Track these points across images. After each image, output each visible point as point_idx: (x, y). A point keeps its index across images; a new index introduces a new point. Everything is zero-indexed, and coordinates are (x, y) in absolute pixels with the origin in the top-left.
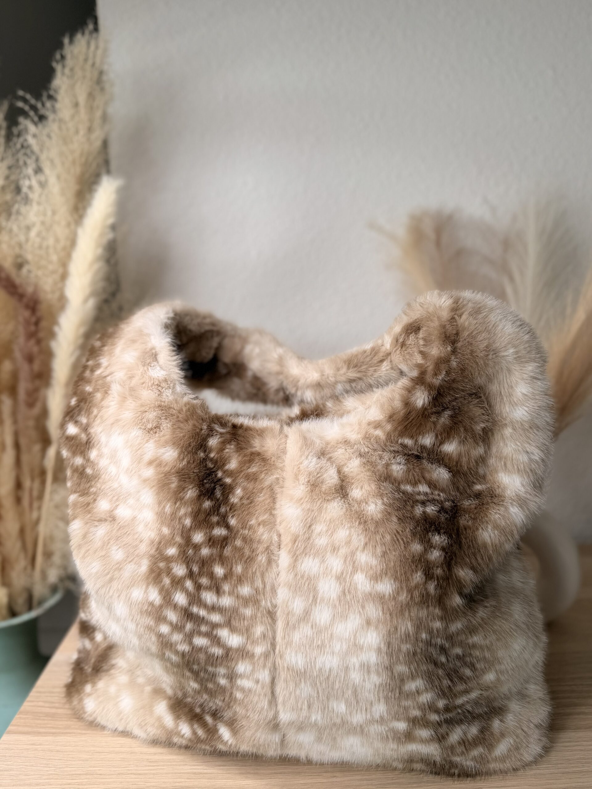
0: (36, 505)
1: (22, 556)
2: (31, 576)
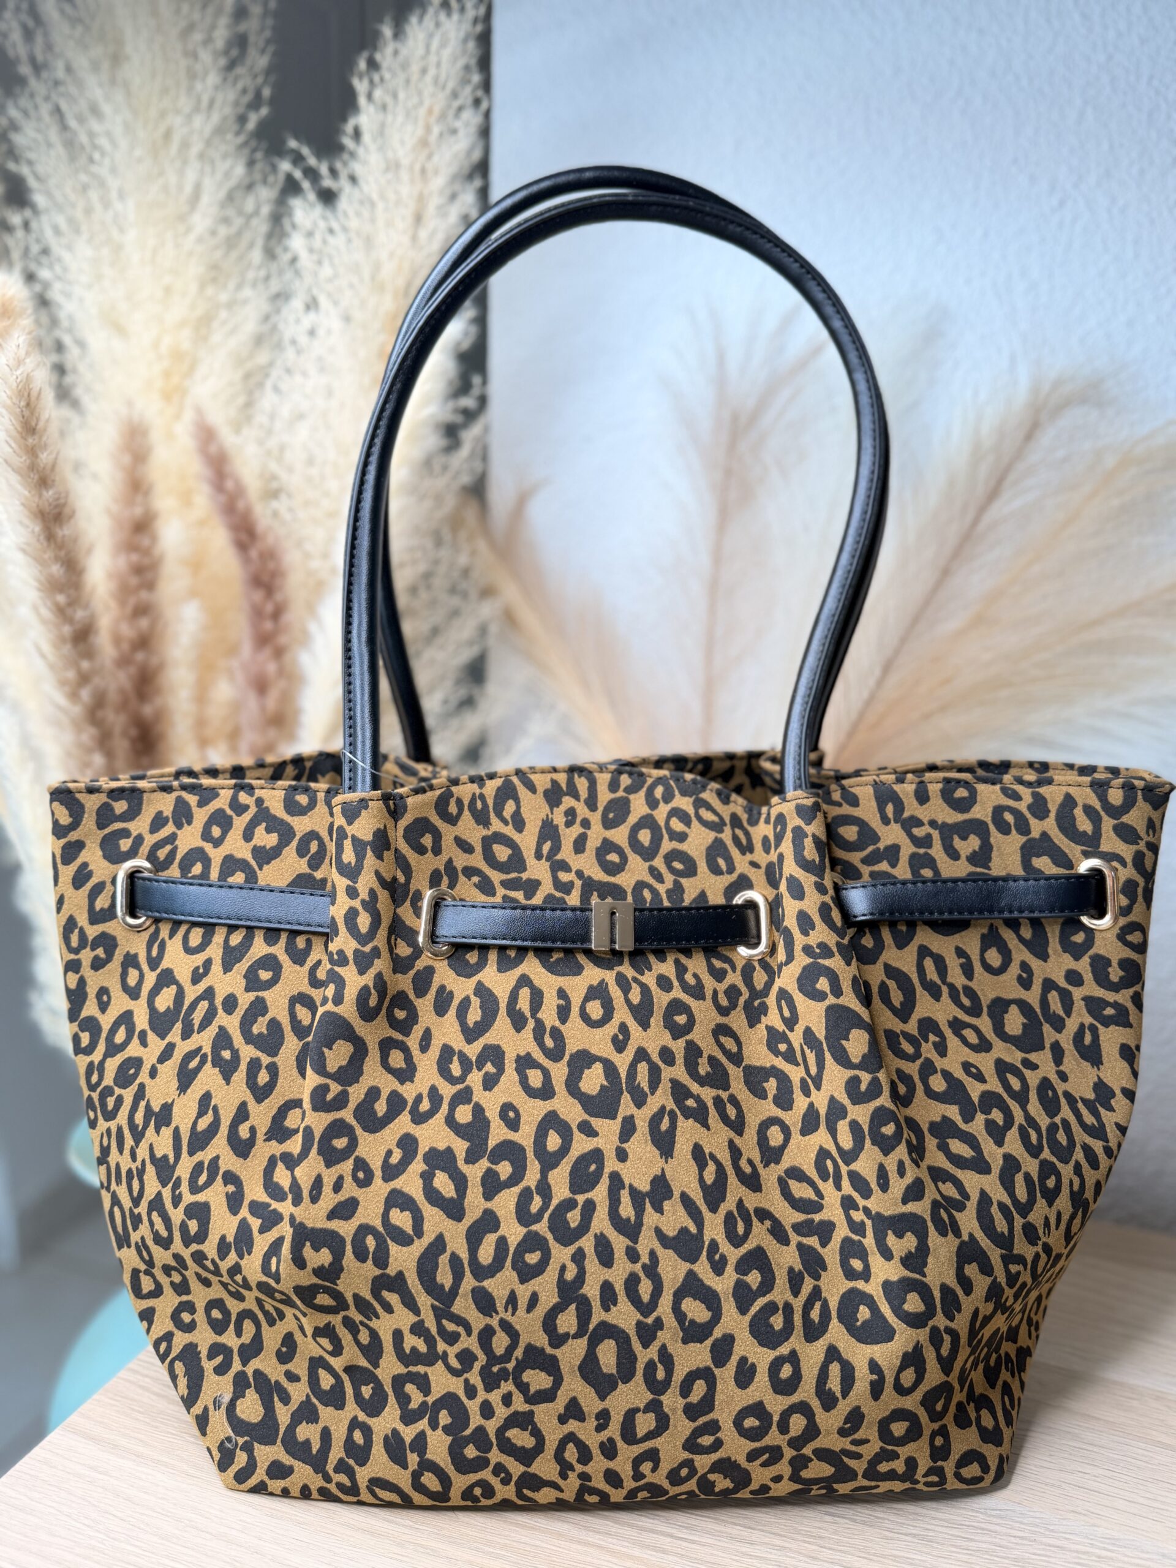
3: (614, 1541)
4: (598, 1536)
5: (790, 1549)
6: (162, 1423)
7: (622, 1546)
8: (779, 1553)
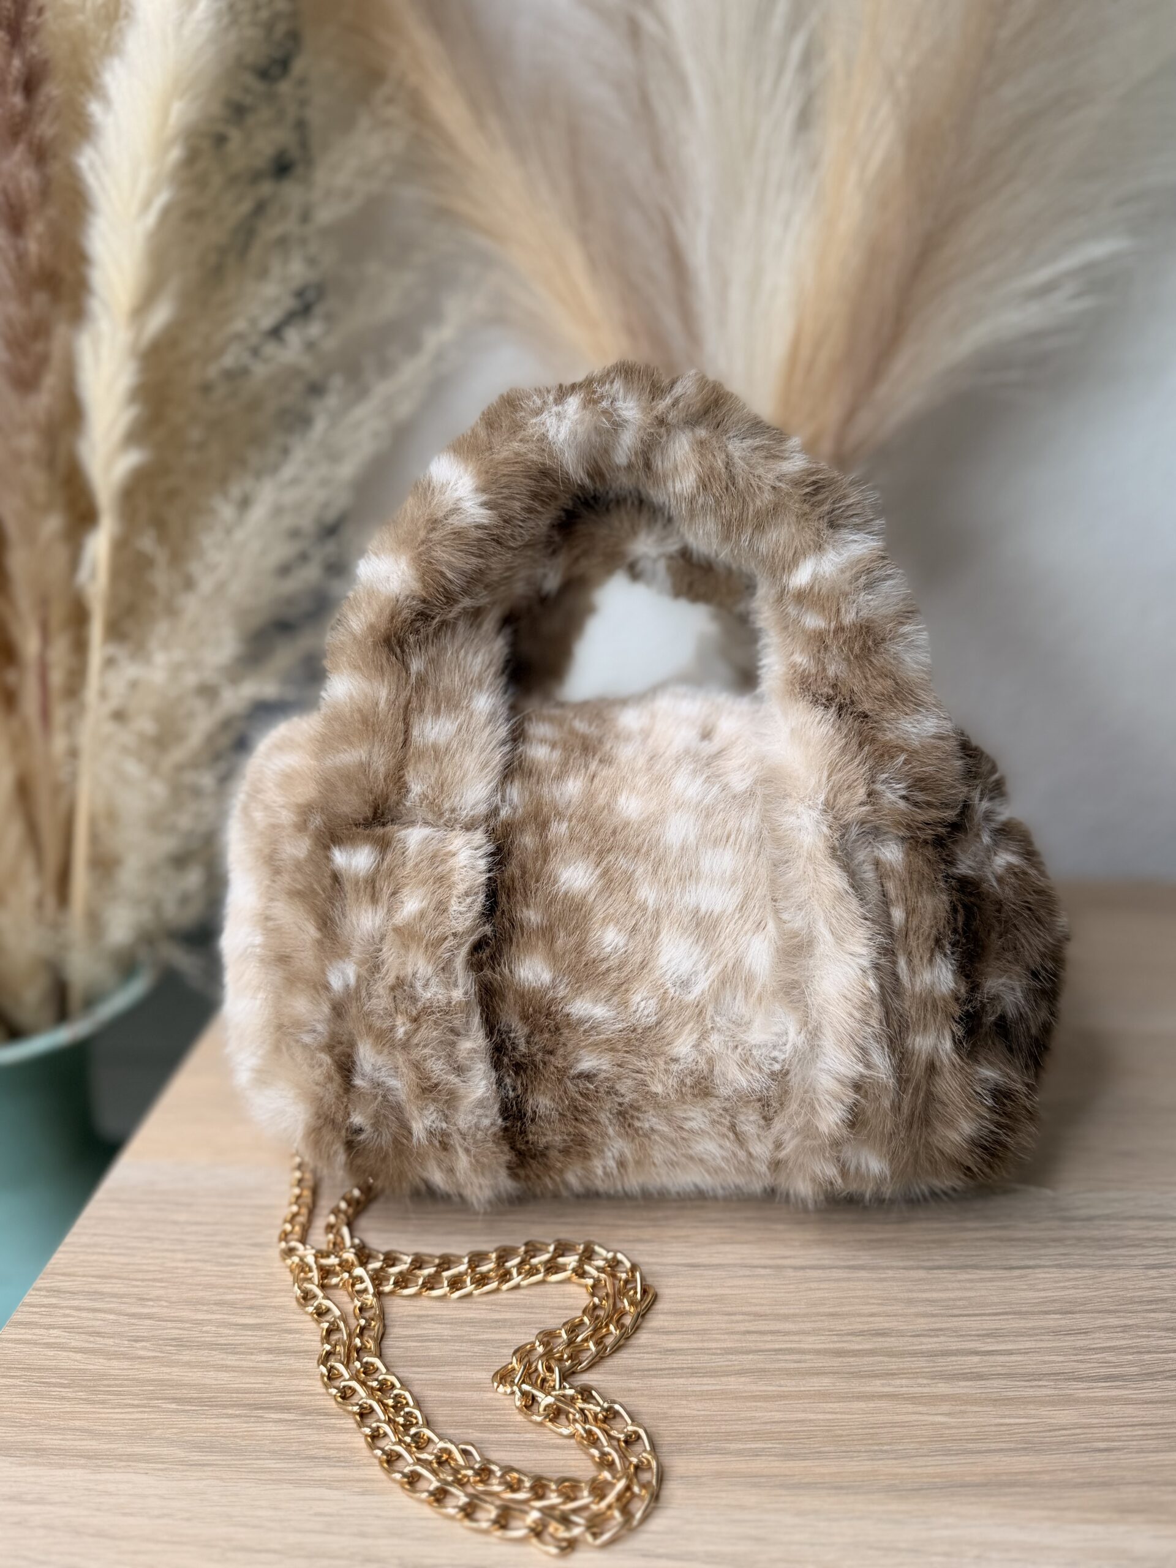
0: (60, 713)
1: (28, 867)
2: (56, 927)
3: (904, 1382)
4: (878, 1382)
5: (1137, 1326)
6: (109, 1393)
7: (920, 1385)
8: (1126, 1335)
